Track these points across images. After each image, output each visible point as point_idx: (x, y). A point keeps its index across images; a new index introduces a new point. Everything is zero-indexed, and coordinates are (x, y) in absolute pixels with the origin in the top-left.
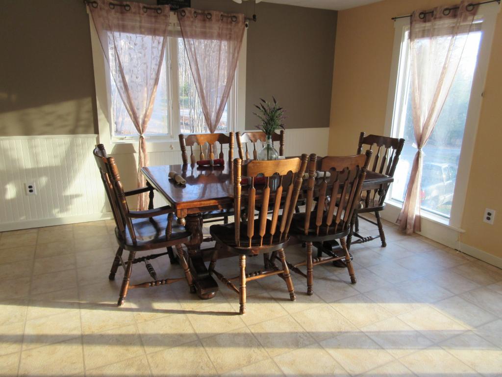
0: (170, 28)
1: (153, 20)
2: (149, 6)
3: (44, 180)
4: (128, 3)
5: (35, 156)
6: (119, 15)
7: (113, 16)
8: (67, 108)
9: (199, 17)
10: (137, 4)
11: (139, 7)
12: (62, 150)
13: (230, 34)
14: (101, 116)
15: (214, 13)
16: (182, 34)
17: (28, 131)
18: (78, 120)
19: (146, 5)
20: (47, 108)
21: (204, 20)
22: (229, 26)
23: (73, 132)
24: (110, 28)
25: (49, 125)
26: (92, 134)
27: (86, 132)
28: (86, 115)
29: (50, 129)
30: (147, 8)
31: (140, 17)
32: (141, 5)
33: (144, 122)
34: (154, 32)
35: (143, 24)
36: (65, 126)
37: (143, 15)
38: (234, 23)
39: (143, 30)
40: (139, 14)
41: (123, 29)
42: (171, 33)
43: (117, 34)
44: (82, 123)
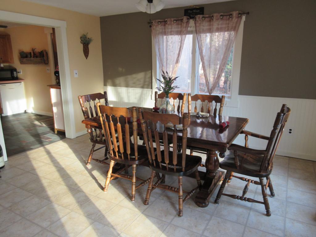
1: (180, 26)
2: (177, 19)
4: (167, 20)
6: (163, 27)
7: (160, 28)
8: (141, 75)
9: (207, 19)
10: (170, 19)
11: (171, 21)
12: (138, 96)
13: (228, 27)
14: (153, 80)
15: (215, 15)
18: (145, 82)
19: (175, 19)
20: (134, 76)
21: (210, 21)
22: (228, 22)
23: (143, 87)
25: (134, 83)
26: (150, 89)
27: (147, 88)
28: (148, 79)
29: (134, 86)
30: (176, 20)
31: (171, 26)
32: (172, 19)
35: (173, 30)
36: (140, 84)
37: (173, 24)
38: (230, 19)
39: (173, 33)
40: (171, 24)
44: (147, 83)
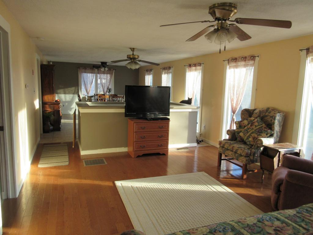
0: (96, 72)
1: (92, 71)
3: (67, 104)
4: (86, 68)
5: (65, 98)
6: (85, 70)
7: (83, 70)
8: (73, 88)
12: (71, 97)
13: (110, 73)
14: (79, 91)
16: (98, 73)
17: (65, 93)
18: (75, 91)
20: (69, 89)
23: (74, 94)
24: (82, 72)
25: (69, 92)
27: (76, 94)
28: (77, 90)
29: (69, 93)
30: (91, 69)
31: (89, 70)
33: (89, 92)
34: (92, 73)
38: (110, 71)
41: (85, 72)
42: (96, 73)
43: (84, 74)
